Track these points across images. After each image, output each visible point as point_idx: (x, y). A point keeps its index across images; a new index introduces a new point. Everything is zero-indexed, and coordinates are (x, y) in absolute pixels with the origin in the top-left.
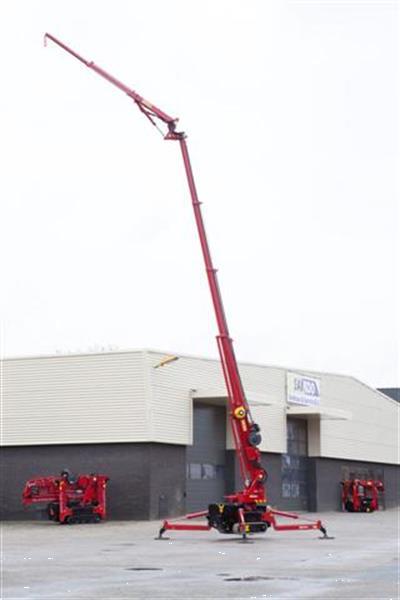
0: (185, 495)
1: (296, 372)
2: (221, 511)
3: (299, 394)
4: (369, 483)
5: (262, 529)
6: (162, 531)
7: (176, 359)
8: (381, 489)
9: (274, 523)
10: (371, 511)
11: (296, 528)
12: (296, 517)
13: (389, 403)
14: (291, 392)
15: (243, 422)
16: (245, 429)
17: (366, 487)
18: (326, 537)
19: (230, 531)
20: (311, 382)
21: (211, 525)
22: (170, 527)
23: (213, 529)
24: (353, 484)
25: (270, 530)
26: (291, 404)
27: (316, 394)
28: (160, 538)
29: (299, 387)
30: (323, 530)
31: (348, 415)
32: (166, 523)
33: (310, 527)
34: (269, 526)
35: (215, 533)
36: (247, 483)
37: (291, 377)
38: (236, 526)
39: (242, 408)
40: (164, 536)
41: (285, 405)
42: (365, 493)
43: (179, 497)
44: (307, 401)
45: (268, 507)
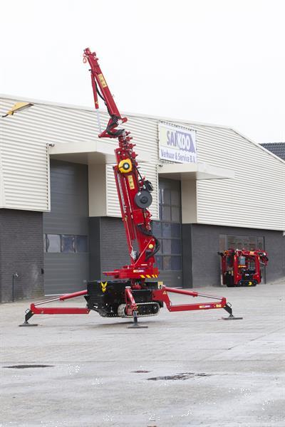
0: (43, 272)
1: (169, 123)
2: (104, 290)
3: (172, 150)
4: (252, 253)
5: (153, 311)
6: (28, 316)
7: (31, 105)
8: (265, 259)
9: (168, 302)
10: (254, 285)
11: (195, 307)
12: (194, 295)
13: (273, 160)
14: (164, 146)
15: (131, 179)
16: (132, 186)
17: (248, 258)
18: (231, 318)
19: (115, 314)
20: (186, 135)
21: (90, 307)
22: (39, 311)
23: (92, 311)
24: (233, 253)
25: (163, 311)
26: (163, 161)
27: (192, 150)
28: (26, 324)
29: (172, 141)
30: (229, 310)
31: (230, 174)
32: (33, 306)
33: (213, 306)
34: (162, 306)
35: (95, 316)
36: (133, 255)
37: (164, 129)
38: (122, 307)
39: (128, 161)
40: (30, 321)
41: (156, 162)
42: (246, 264)
43: (35, 275)
44: (181, 158)
45: (160, 284)
